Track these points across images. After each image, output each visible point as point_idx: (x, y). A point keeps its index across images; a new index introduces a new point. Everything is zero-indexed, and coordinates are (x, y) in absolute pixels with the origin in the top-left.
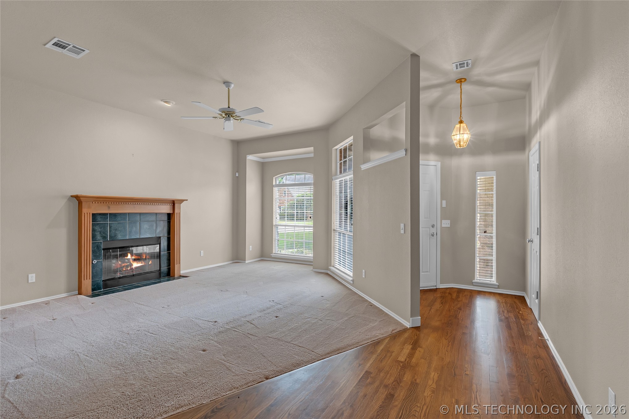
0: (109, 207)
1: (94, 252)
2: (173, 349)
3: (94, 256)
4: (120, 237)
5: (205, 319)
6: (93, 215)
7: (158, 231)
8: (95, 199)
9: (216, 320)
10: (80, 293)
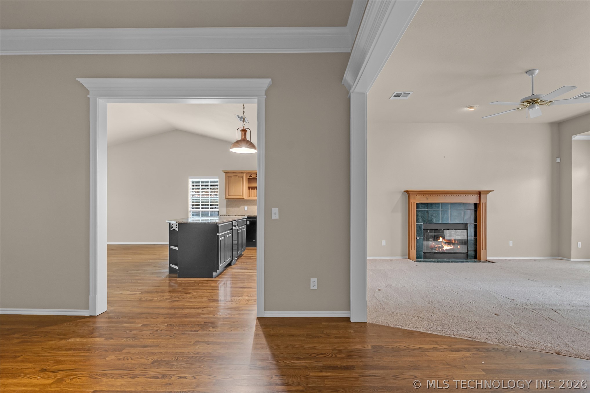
0: (427, 199)
1: (417, 230)
2: (469, 305)
3: (418, 234)
4: (435, 221)
5: (503, 295)
6: (417, 204)
7: (466, 218)
8: (418, 193)
9: (514, 299)
10: (409, 258)
